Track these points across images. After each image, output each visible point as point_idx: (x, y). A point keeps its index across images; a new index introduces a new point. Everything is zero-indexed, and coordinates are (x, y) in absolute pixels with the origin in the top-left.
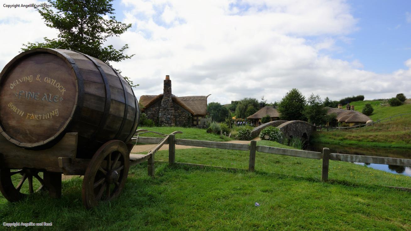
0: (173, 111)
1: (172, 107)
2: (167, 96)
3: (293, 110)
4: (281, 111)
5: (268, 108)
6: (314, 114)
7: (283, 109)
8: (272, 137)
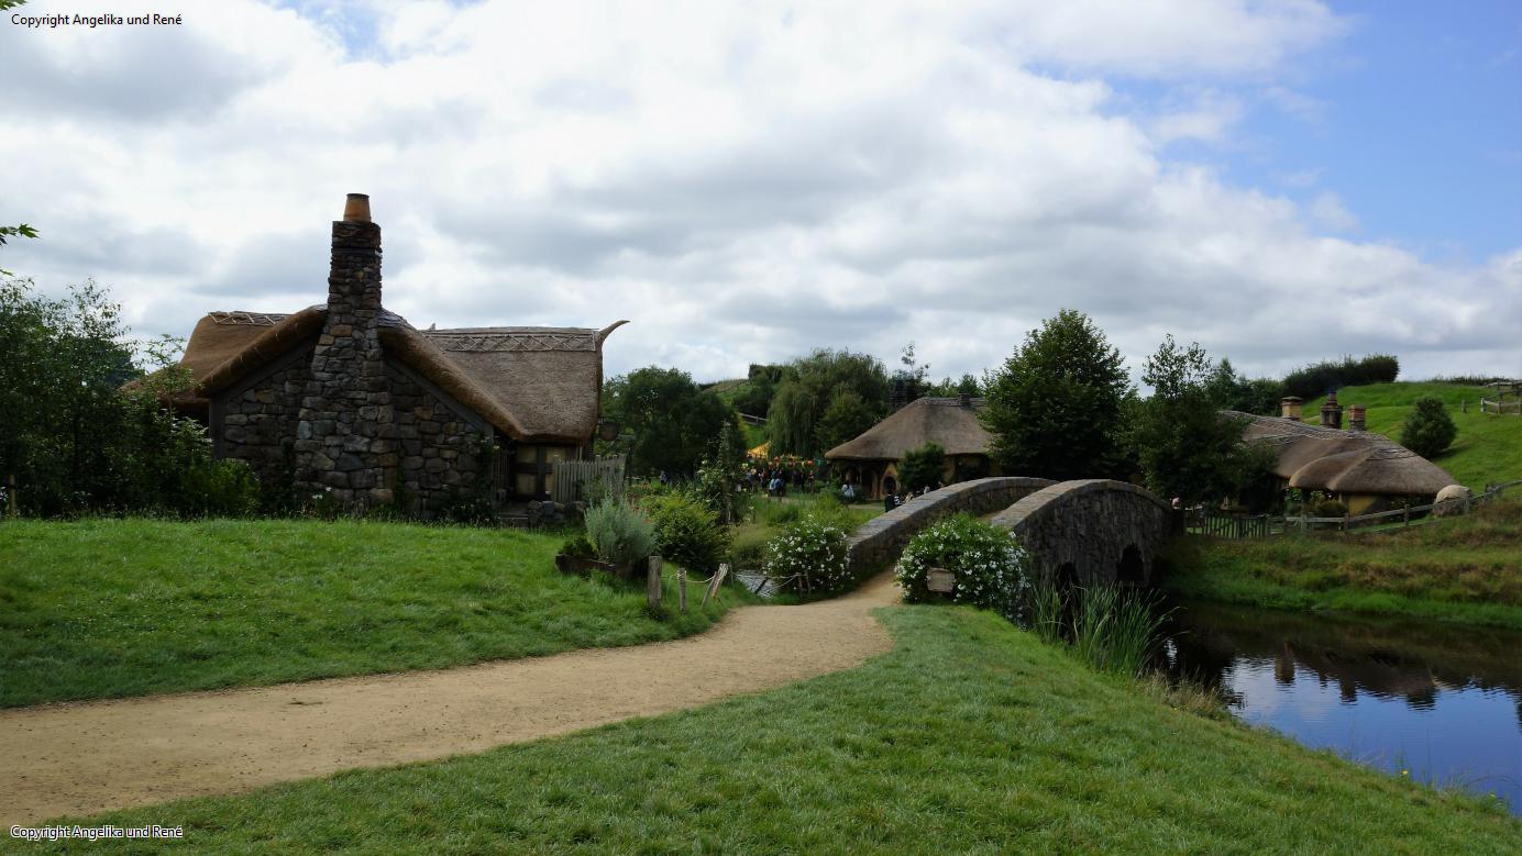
0: (385, 413)
1: (377, 387)
2: (353, 320)
5: (933, 409)
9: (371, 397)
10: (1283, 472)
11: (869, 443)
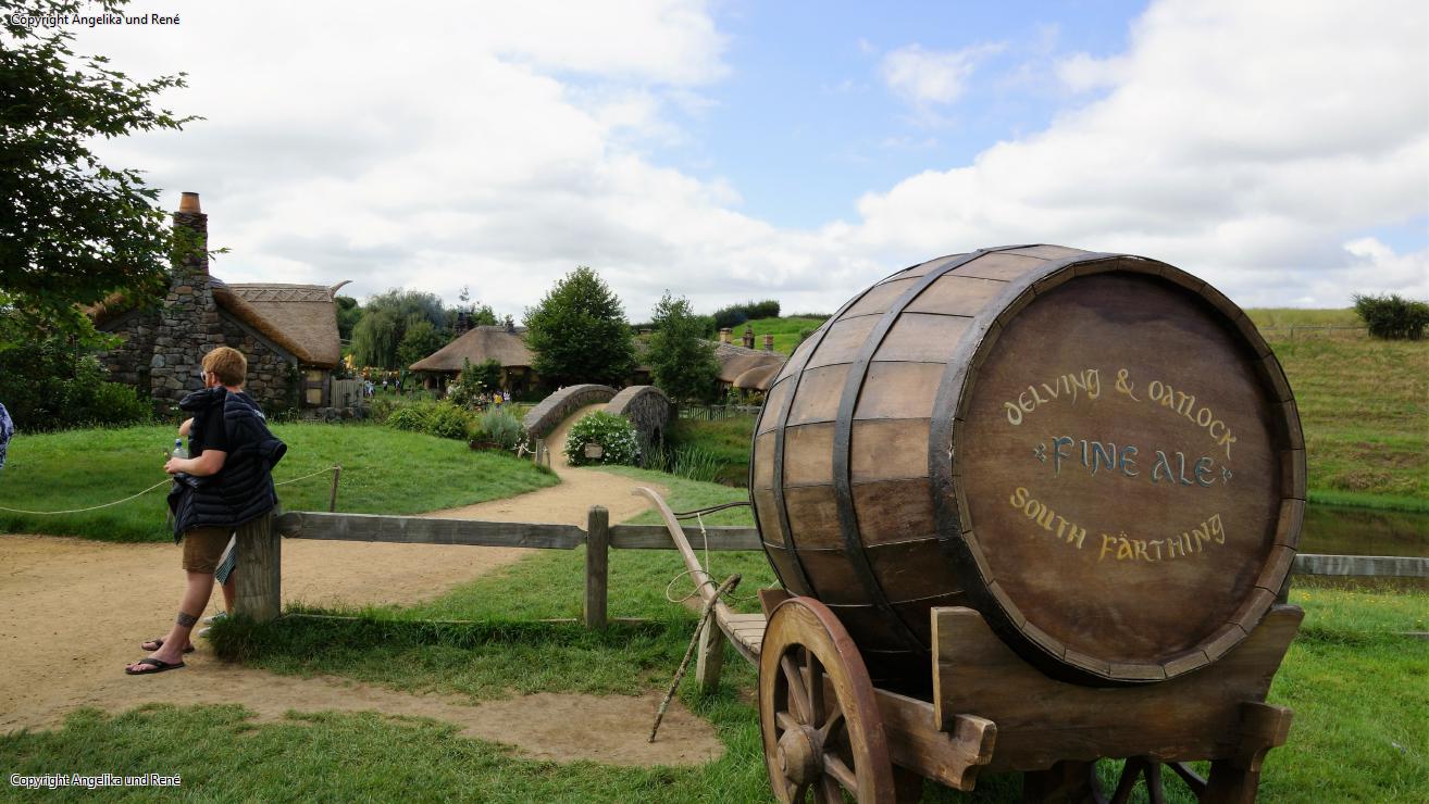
2: (189, 282)
3: (581, 343)
4: (541, 347)
5: (488, 334)
6: (673, 361)
7: (545, 338)
8: (613, 453)
9: (209, 337)
10: (726, 377)
11: (442, 358)
